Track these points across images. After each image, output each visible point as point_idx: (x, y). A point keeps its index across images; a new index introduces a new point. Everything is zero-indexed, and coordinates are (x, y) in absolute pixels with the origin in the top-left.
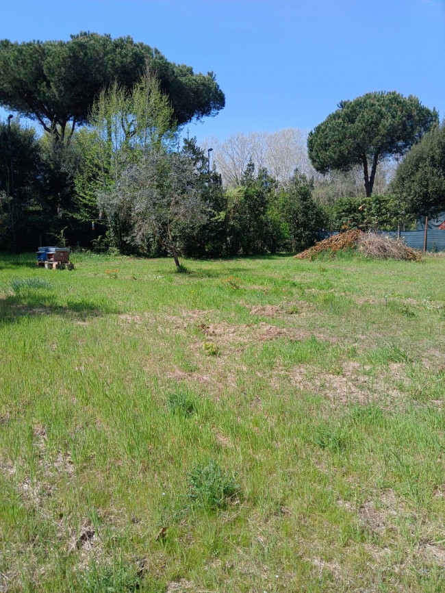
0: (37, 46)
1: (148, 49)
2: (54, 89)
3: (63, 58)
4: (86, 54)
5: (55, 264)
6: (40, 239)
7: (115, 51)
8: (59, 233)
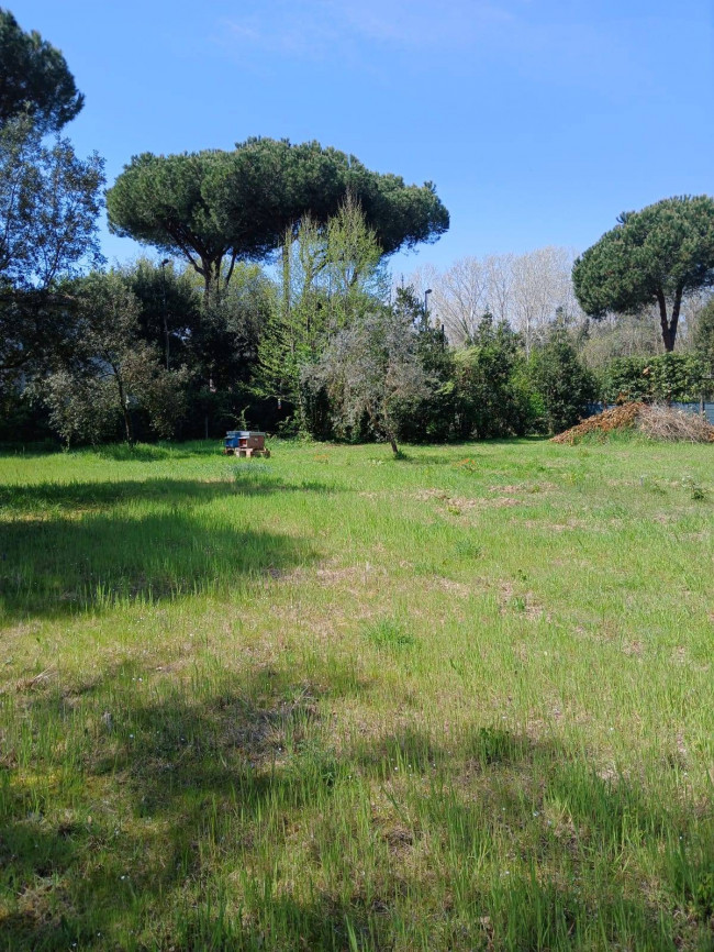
0: (190, 161)
1: (341, 157)
2: (214, 218)
3: (227, 176)
4: (257, 169)
5: (249, 451)
6: (206, 423)
7: (296, 162)
8: (240, 415)
